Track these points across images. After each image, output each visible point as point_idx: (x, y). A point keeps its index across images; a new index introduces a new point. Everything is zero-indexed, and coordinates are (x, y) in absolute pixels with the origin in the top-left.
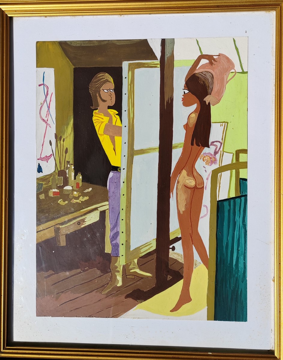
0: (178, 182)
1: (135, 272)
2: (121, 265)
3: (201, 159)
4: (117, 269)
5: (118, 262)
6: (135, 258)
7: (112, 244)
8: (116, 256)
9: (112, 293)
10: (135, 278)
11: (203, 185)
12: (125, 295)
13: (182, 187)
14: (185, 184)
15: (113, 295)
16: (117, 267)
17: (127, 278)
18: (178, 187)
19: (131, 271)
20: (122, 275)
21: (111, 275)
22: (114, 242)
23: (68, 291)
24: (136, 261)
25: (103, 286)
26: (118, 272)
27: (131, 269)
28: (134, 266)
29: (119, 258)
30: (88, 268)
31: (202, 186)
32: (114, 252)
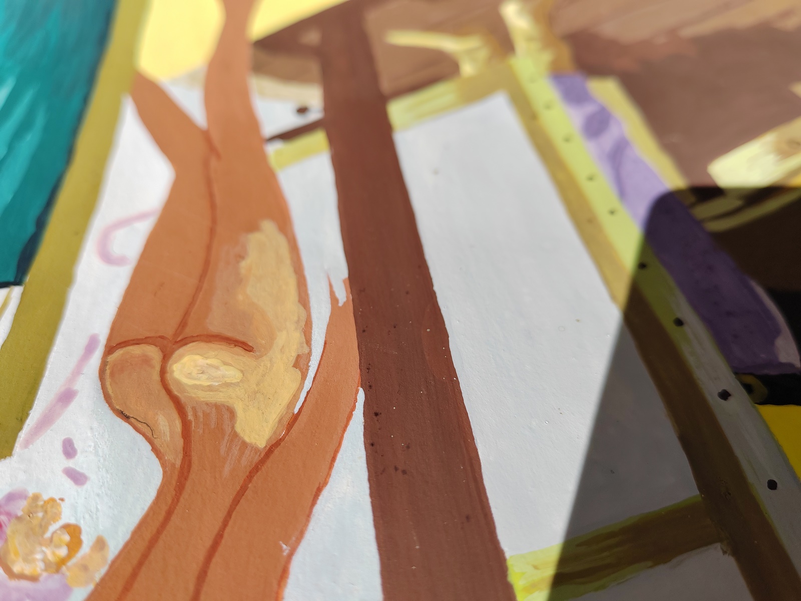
0: (301, 363)
3: (100, 544)
11: (111, 358)
13: (272, 338)
14: (245, 359)
18: (297, 336)
31: (118, 353)
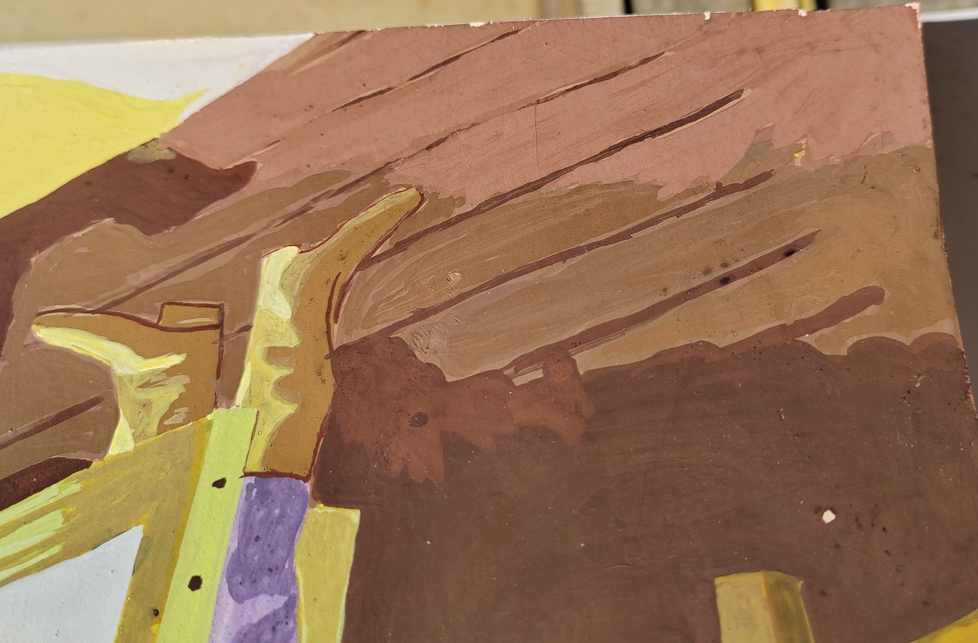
1: (146, 353)
2: (249, 401)
4: (285, 372)
5: (267, 429)
6: (122, 460)
7: (287, 586)
8: (273, 484)
9: (343, 197)
10: (158, 305)
12: (248, 191)
15: (336, 187)
16: (283, 387)
17: (220, 307)
19: (176, 359)
20: (248, 328)
21: (335, 328)
22: (265, 605)
23: (679, 196)
24: (122, 441)
25: (400, 247)
26: (274, 354)
27: (172, 372)
28: (143, 395)
29: (255, 466)
30: (519, 381)
32: (282, 516)
